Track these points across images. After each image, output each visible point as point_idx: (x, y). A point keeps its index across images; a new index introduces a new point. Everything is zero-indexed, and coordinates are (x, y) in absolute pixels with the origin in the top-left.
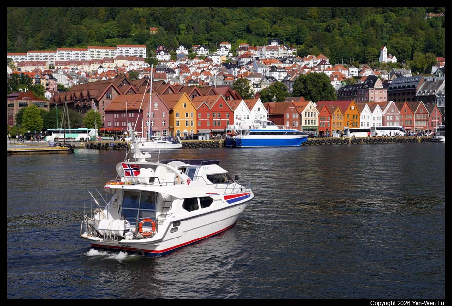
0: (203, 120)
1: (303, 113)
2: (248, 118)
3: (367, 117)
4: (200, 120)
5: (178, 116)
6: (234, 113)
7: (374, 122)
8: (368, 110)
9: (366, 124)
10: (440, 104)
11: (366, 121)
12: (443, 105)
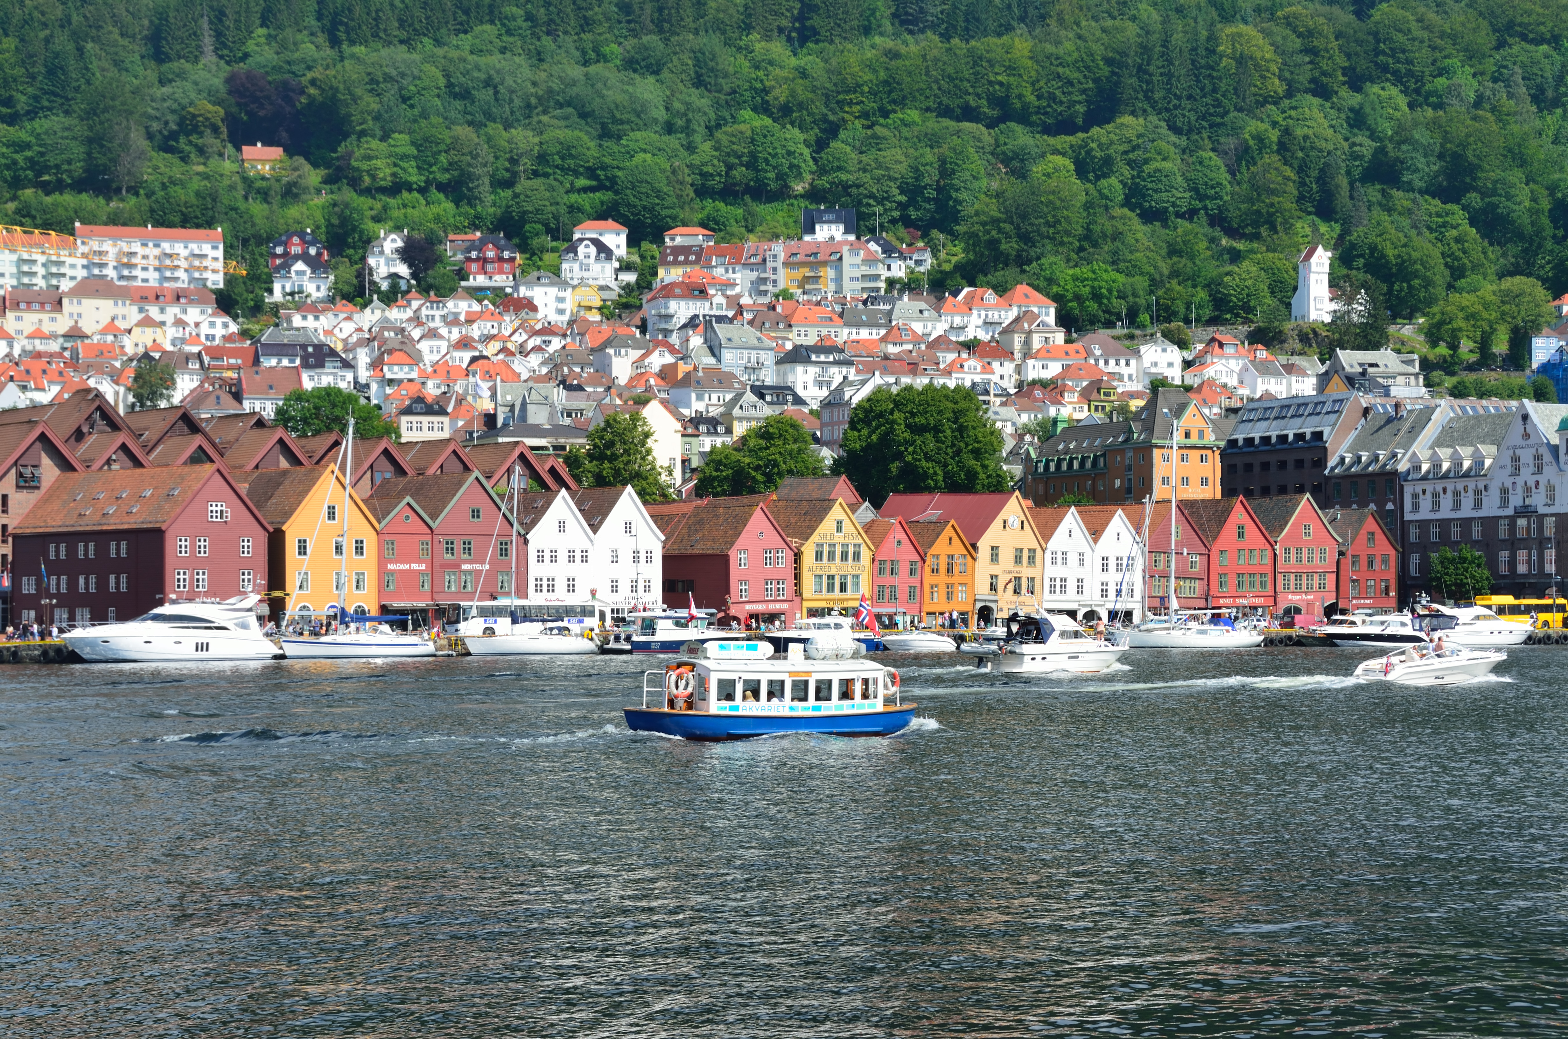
0: (407, 567)
1: (808, 549)
2: (585, 559)
3: (1073, 559)
4: (390, 567)
5: (302, 551)
6: (526, 542)
7: (1105, 577)
8: (1077, 532)
9: (1072, 586)
10: (1416, 508)
11: (1071, 572)
12: (1425, 513)
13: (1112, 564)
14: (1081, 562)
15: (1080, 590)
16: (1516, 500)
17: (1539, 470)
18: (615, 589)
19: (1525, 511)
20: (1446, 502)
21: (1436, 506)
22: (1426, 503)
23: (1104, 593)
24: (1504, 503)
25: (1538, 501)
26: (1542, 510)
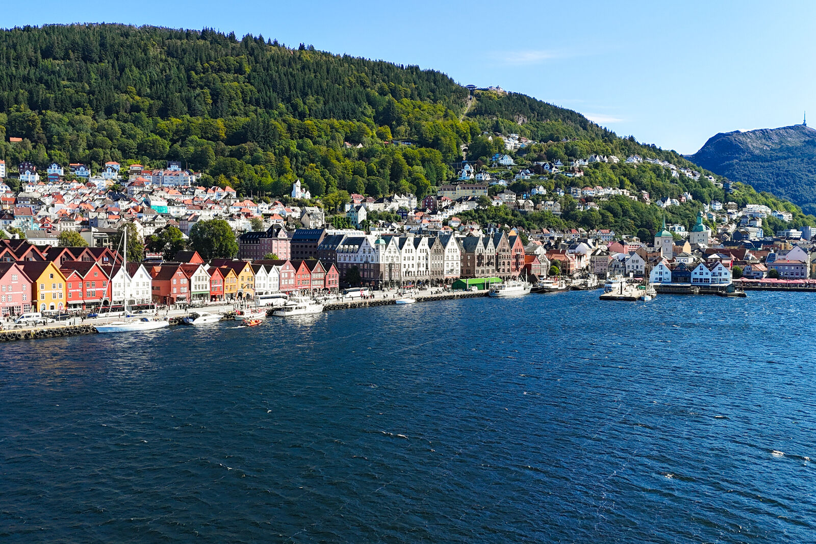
0: (75, 291)
1: (193, 278)
2: (129, 286)
3: (262, 278)
5: (42, 287)
6: (111, 282)
7: (270, 283)
8: (263, 272)
9: (262, 285)
10: (340, 260)
11: (262, 282)
12: (342, 261)
13: (272, 279)
14: (264, 279)
15: (264, 287)
16: (364, 260)
17: (370, 253)
18: (138, 294)
19: (367, 262)
20: (347, 259)
21: (345, 260)
22: (342, 259)
23: (270, 287)
24: (361, 260)
25: (370, 260)
26: (370, 262)
